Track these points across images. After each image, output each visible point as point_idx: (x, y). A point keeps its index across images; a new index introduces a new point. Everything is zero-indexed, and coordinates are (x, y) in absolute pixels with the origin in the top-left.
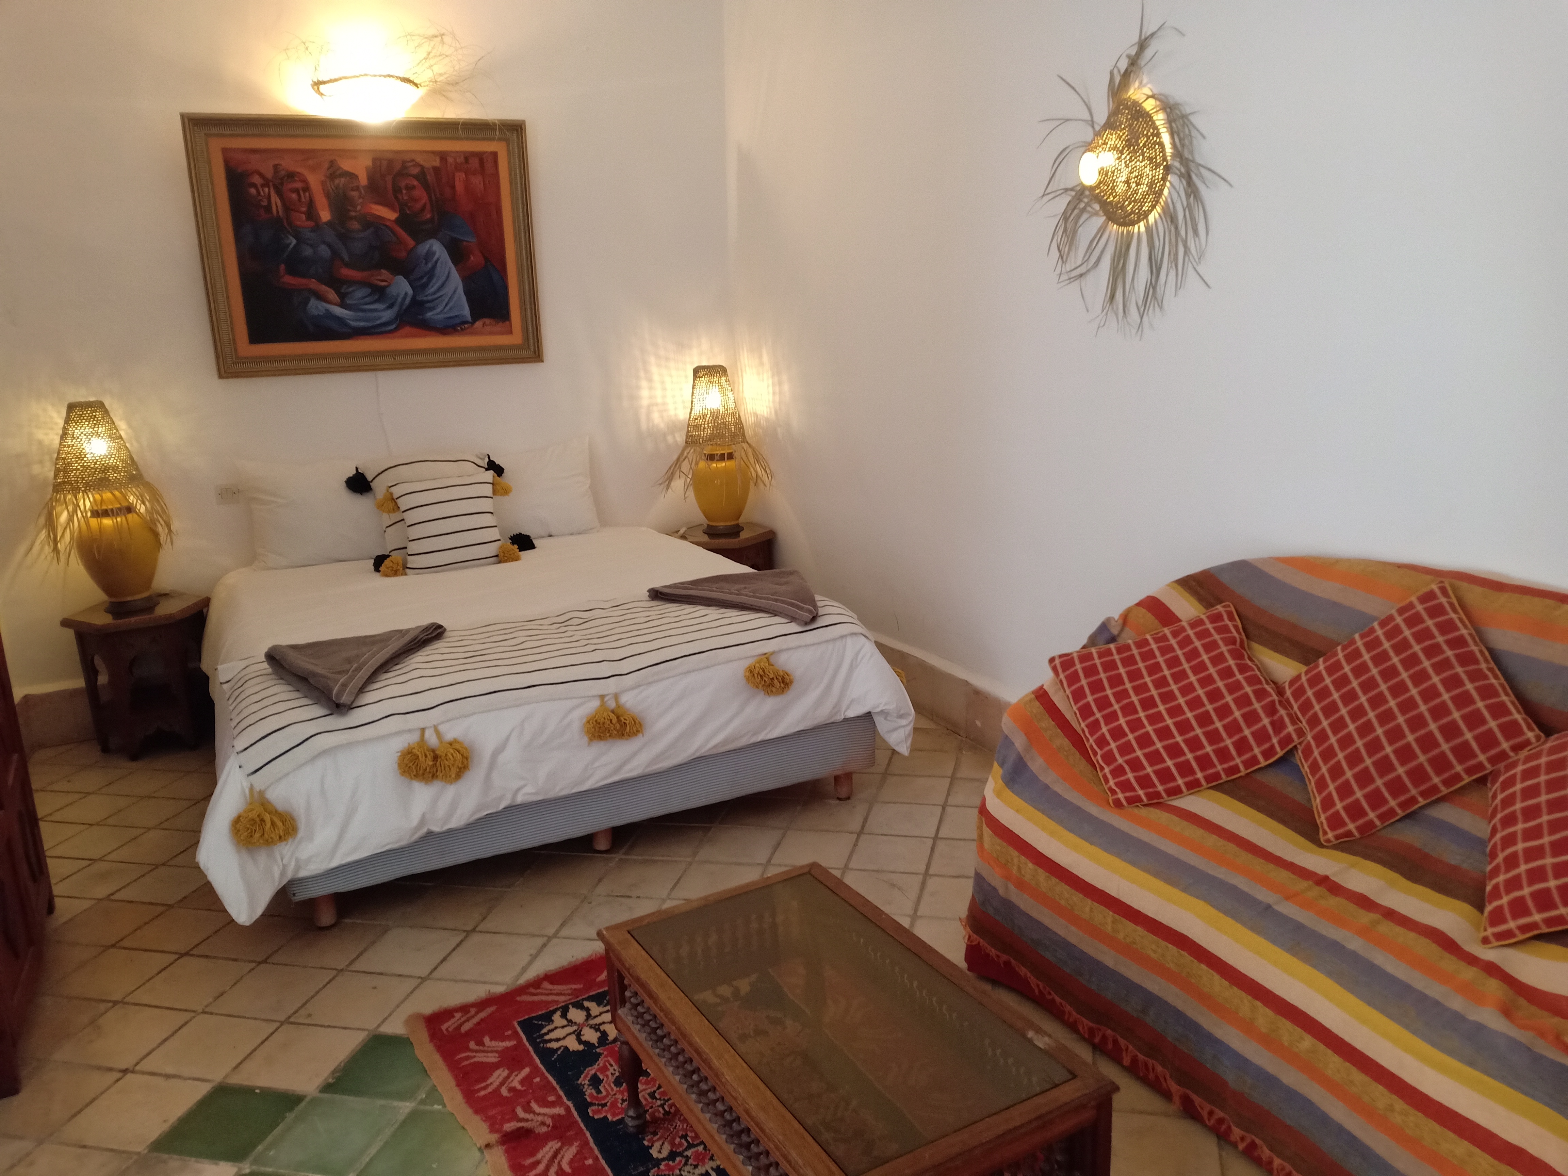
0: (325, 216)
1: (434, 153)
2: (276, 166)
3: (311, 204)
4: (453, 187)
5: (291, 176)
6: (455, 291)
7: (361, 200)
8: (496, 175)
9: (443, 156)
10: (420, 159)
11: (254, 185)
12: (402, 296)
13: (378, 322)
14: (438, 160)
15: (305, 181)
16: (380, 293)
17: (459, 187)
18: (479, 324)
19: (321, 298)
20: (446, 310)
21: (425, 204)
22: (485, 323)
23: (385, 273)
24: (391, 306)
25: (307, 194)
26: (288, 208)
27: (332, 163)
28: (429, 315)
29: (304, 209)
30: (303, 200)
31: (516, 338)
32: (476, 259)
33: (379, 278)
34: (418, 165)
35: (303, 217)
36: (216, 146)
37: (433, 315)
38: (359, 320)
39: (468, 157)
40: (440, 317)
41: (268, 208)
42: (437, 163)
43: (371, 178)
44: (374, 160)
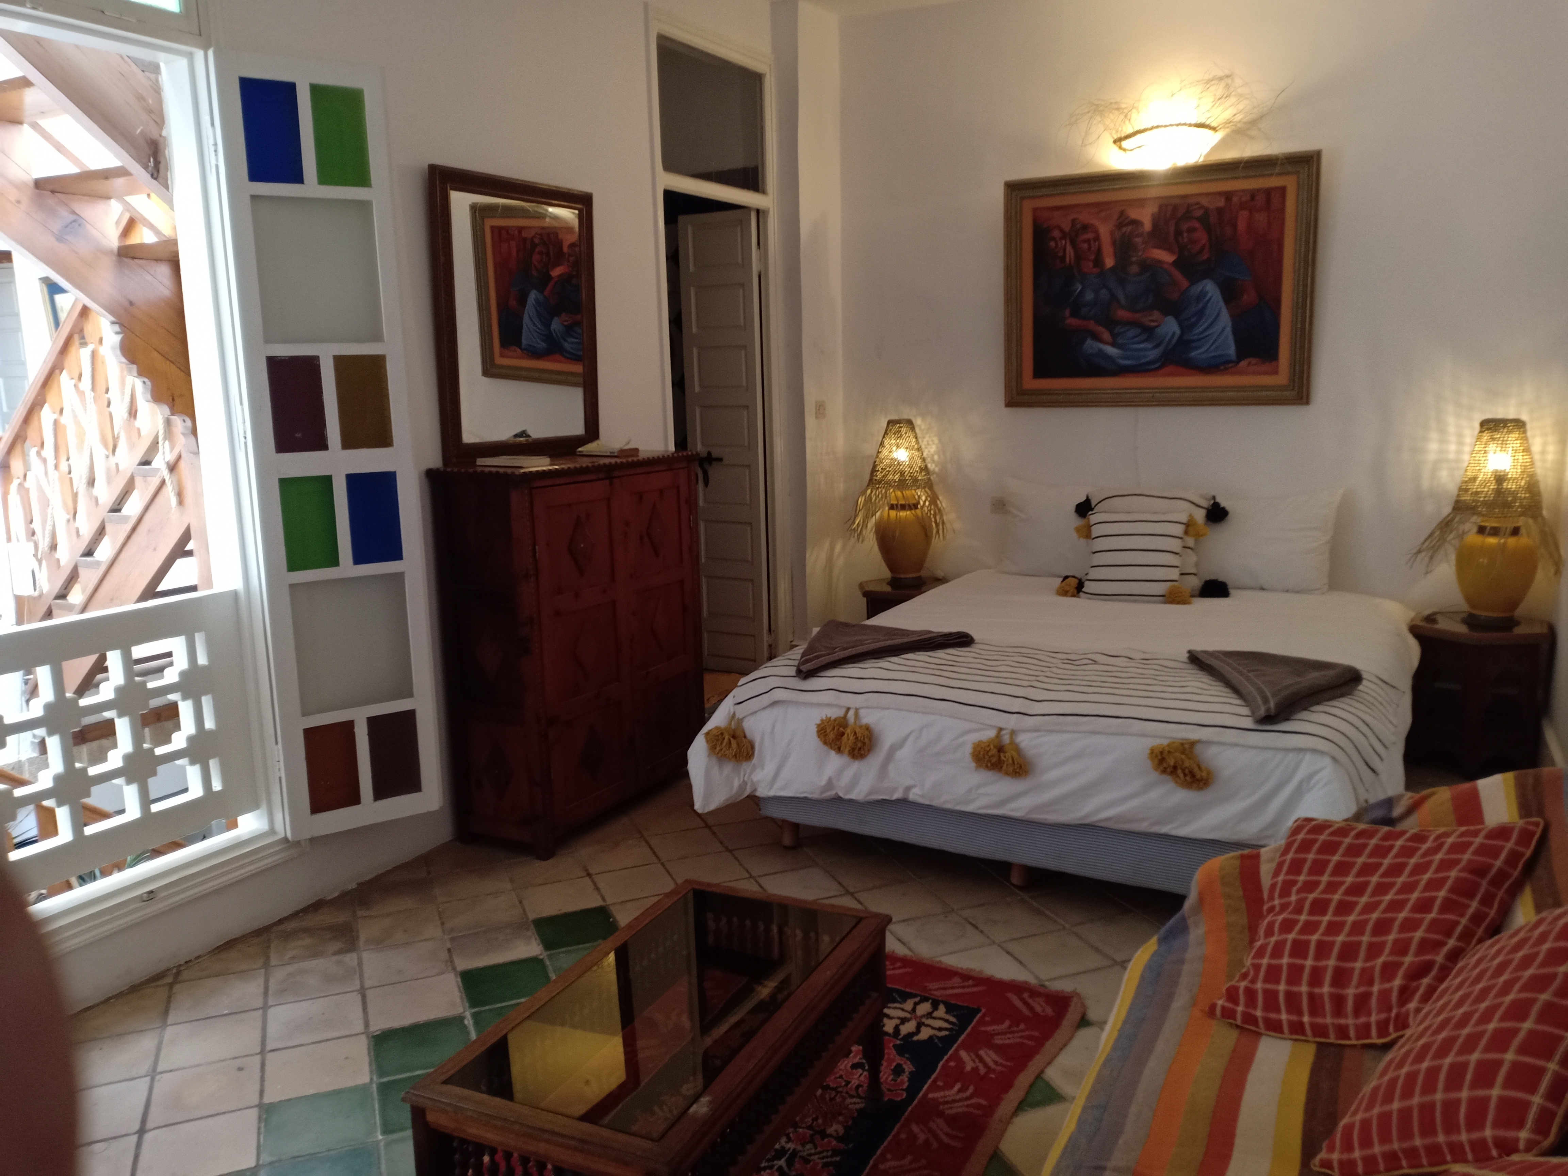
0: (1109, 262)
1: (1220, 194)
2: (1074, 220)
3: (1099, 252)
4: (1235, 226)
5: (1085, 228)
6: (1223, 330)
7: (1143, 246)
8: (1282, 210)
9: (1228, 196)
10: (1205, 202)
11: (1054, 239)
12: (1170, 334)
13: (1145, 360)
14: (1223, 200)
15: (1097, 232)
16: (1149, 332)
17: (1242, 225)
18: (1243, 363)
19: (1097, 338)
20: (1212, 348)
21: (1204, 245)
22: (1250, 363)
23: (1156, 315)
24: (1157, 346)
25: (1097, 243)
26: (1079, 257)
27: (1122, 213)
28: (1194, 354)
29: (1093, 257)
30: (1093, 248)
31: (1282, 378)
32: (1249, 297)
33: (1150, 318)
34: (1202, 207)
35: (1091, 264)
36: (1028, 207)
37: (1197, 354)
38: (1128, 358)
39: (1253, 194)
40: (1205, 356)
41: (1063, 258)
42: (1221, 203)
43: (1155, 224)
44: (1161, 207)
